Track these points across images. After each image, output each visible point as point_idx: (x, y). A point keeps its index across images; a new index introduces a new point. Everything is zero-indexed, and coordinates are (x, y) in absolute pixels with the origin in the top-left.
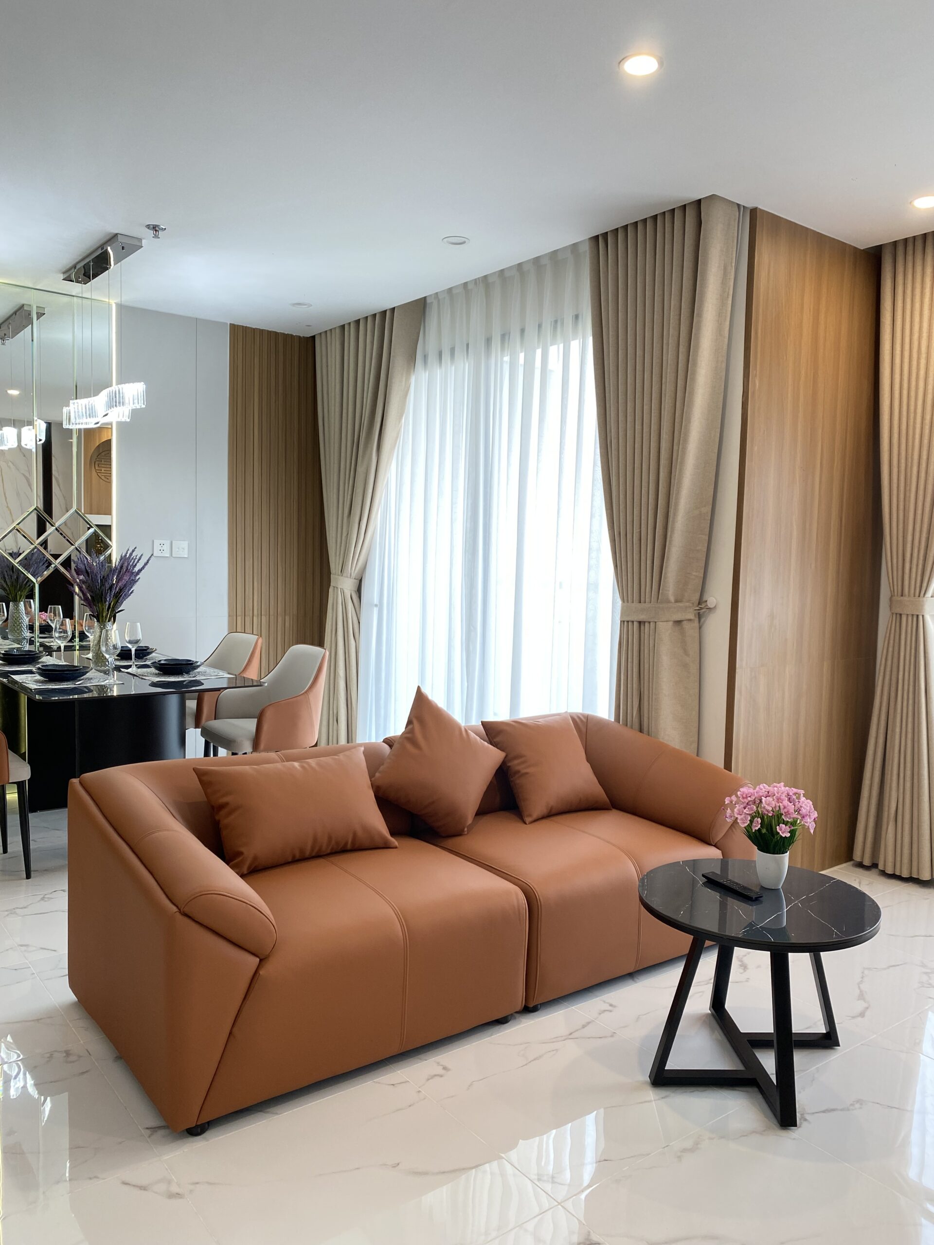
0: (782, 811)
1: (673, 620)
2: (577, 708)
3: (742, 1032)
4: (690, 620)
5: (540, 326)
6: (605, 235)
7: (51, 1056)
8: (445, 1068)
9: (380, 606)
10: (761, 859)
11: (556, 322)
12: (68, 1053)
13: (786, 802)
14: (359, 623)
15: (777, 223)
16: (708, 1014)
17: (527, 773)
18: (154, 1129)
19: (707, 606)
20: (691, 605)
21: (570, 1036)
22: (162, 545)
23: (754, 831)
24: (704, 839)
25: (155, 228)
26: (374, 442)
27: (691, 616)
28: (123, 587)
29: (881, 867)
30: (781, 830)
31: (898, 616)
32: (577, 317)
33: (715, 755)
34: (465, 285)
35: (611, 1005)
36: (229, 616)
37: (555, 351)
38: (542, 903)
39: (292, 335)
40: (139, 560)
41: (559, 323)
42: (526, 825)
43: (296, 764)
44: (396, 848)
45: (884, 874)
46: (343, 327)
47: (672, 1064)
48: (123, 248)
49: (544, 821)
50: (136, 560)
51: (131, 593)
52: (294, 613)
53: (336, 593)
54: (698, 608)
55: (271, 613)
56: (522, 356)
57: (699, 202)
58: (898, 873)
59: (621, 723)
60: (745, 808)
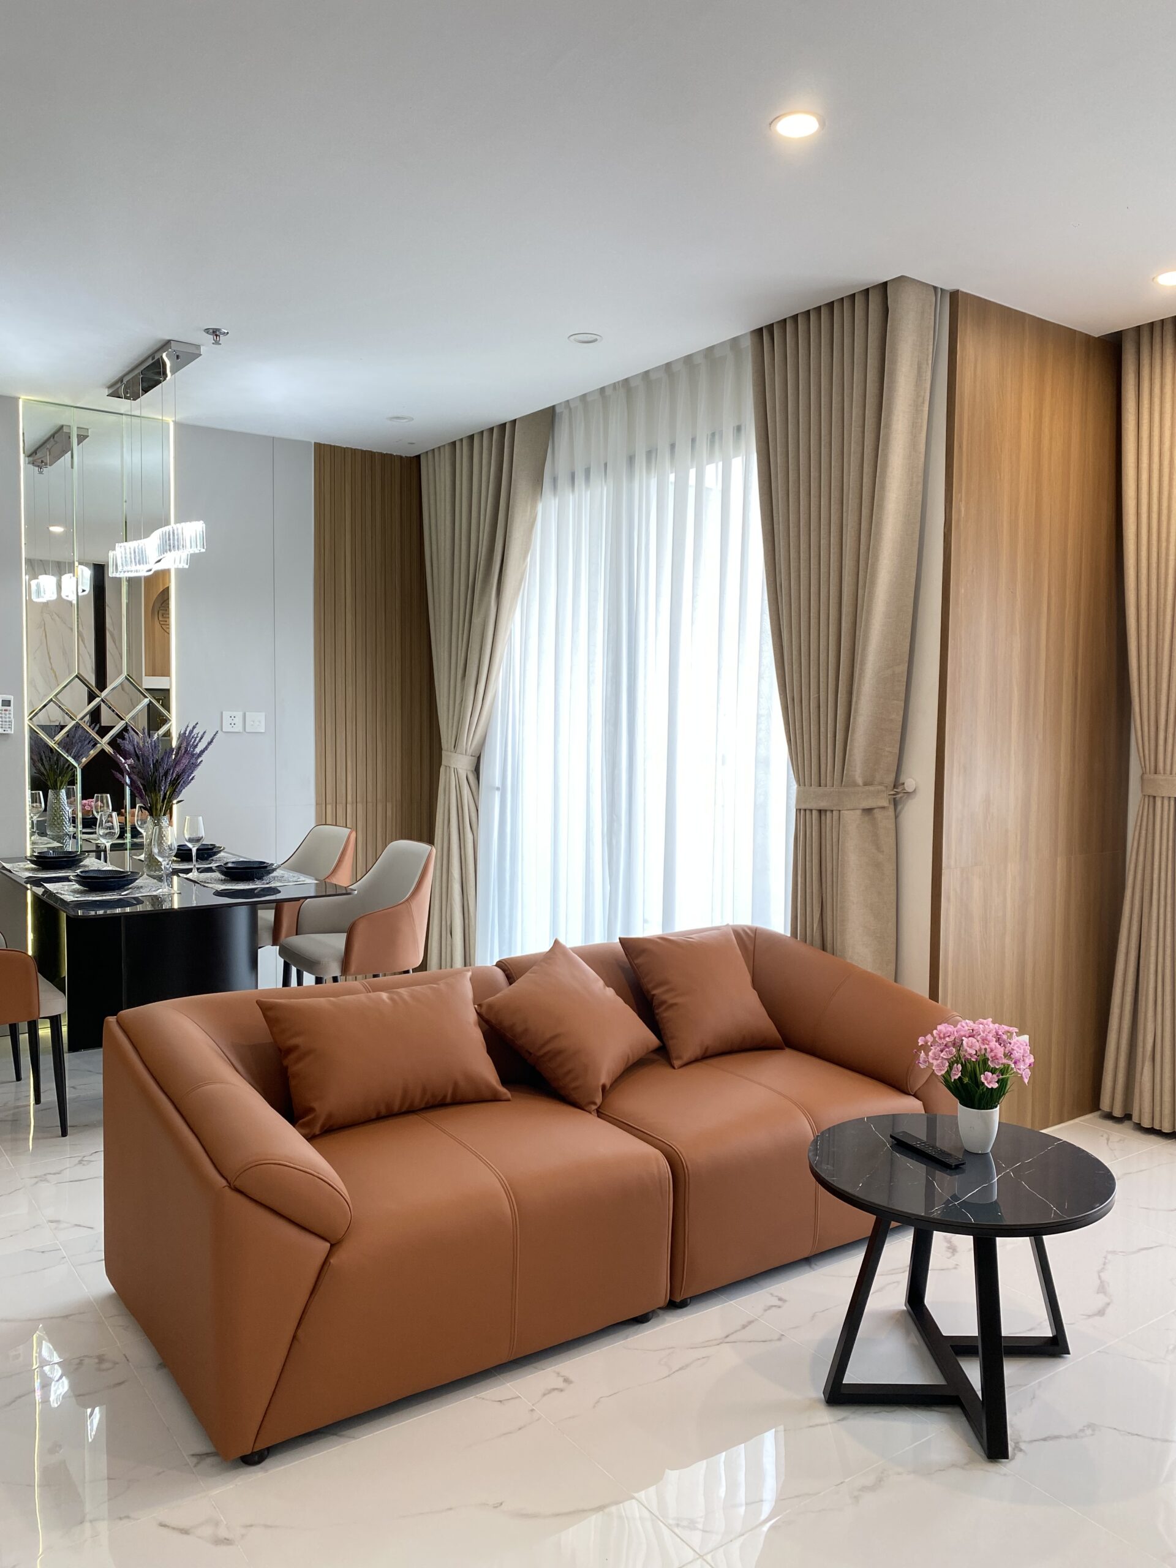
0: (989, 1056)
1: (861, 808)
2: (744, 919)
3: (944, 1334)
4: (883, 808)
5: (693, 440)
6: (770, 327)
7: (81, 1363)
8: (566, 1380)
9: (503, 789)
10: (966, 1116)
11: (713, 435)
12: (101, 1359)
13: (994, 1044)
14: (477, 810)
15: (985, 309)
16: (903, 1311)
17: (675, 1004)
18: (201, 1456)
19: (905, 790)
20: (884, 789)
21: (726, 1339)
22: (233, 717)
23: (953, 1081)
24: (899, 1085)
25: (216, 333)
26: (492, 586)
27: (884, 803)
28: (182, 773)
29: (1135, 1119)
30: (986, 1079)
31: (1151, 799)
32: (739, 429)
33: (917, 982)
34: (602, 390)
35: (780, 1299)
36: (317, 804)
37: (712, 472)
38: (690, 1172)
39: (391, 455)
40: (201, 738)
41: (717, 437)
42: (674, 1070)
43: (384, 995)
44: (508, 1100)
45: (1139, 1128)
46: (454, 443)
47: (851, 1377)
48: (178, 357)
49: (699, 1064)
50: (198, 739)
51: (192, 779)
52: (398, 799)
53: (448, 774)
54: (892, 793)
55: (369, 799)
56: (672, 477)
57: (885, 285)
58: (1157, 1127)
59: (799, 939)
60: (942, 1051)
